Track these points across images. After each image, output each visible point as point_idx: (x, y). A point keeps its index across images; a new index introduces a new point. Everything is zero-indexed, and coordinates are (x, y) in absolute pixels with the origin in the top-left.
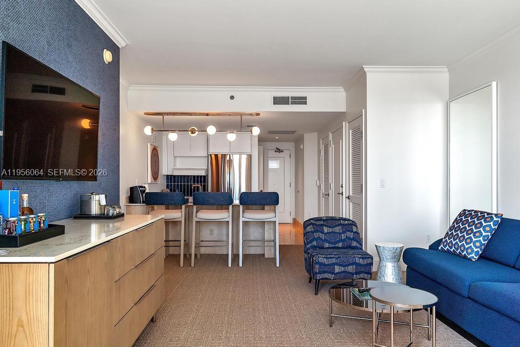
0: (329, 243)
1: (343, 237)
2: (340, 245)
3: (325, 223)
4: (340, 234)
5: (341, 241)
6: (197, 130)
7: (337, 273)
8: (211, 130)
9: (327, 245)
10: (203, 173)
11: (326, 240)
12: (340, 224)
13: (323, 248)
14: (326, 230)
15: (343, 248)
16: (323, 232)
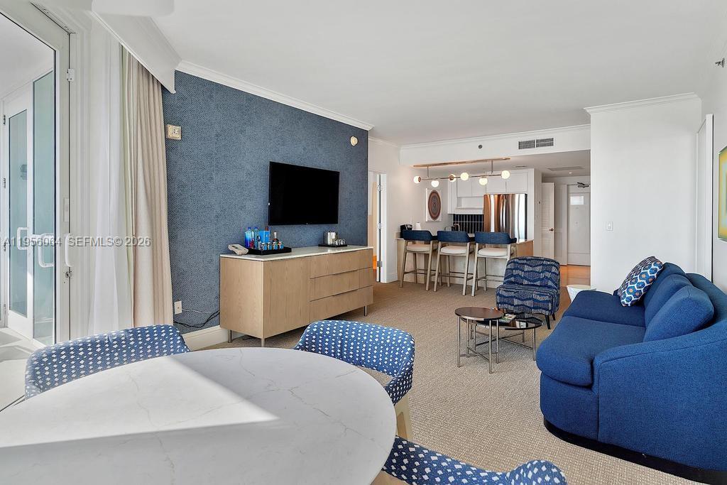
0: (528, 280)
1: (542, 276)
2: (538, 283)
3: (528, 263)
4: (539, 273)
5: (539, 279)
6: (454, 176)
7: (516, 306)
8: (465, 176)
9: (526, 282)
10: (481, 212)
11: (525, 278)
12: (543, 265)
13: (522, 284)
14: (526, 268)
15: (540, 286)
16: (523, 271)
